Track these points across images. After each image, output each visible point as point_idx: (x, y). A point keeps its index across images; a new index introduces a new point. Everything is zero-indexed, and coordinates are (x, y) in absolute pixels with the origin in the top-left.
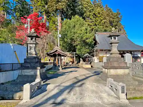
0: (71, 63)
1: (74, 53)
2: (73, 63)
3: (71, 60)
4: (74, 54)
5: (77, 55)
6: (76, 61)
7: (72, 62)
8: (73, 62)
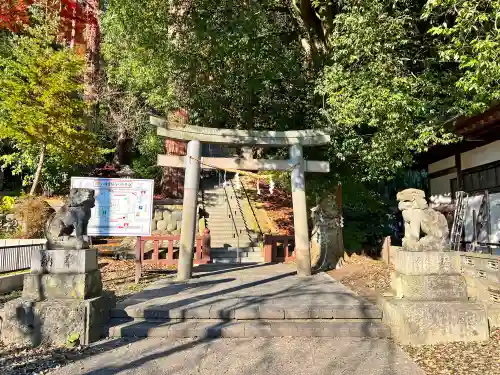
0: (260, 254)
1: (292, 136)
2: (278, 256)
3: (267, 221)
4: (287, 148)
5: (324, 167)
6: (310, 227)
7: (269, 240)
8: (281, 247)
